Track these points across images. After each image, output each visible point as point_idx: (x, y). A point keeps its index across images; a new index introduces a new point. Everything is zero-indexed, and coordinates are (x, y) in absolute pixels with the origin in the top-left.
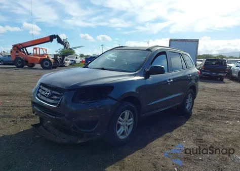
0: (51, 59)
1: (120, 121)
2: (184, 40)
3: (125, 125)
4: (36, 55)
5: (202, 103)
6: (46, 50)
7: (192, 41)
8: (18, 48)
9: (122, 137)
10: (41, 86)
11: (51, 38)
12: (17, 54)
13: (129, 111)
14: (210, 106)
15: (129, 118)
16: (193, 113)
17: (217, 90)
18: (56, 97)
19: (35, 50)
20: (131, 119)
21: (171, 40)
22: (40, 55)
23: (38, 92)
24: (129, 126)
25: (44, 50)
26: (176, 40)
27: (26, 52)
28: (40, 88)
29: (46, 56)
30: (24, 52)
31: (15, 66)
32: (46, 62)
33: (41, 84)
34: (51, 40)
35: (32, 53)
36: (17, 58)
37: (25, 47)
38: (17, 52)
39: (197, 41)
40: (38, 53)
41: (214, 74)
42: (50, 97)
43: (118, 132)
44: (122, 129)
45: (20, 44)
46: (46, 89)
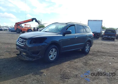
0: (32, 29)
1: (50, 52)
2: (95, 21)
3: (53, 55)
4: (26, 27)
5: (96, 49)
6: (30, 25)
7: (99, 21)
8: (18, 24)
9: (51, 59)
10: (20, 38)
11: (32, 20)
12: (17, 27)
13: (55, 49)
14: (99, 51)
15: (55, 52)
16: (90, 53)
17: (108, 44)
18: (24, 42)
19: (25, 25)
20: (56, 53)
21: (89, 21)
22: (27, 28)
23: (18, 41)
24: (55, 55)
25: (29, 26)
26: (91, 21)
27: (21, 26)
28: (19, 39)
29: (30, 28)
30: (20, 26)
31: (16, 33)
32: (30, 31)
33: (20, 37)
34: (32, 21)
35: (24, 26)
36: (17, 29)
37: (21, 24)
38: (17, 26)
39: (102, 21)
40: (26, 26)
41: (109, 37)
42: (22, 42)
43: (50, 57)
44: (51, 56)
45: (19, 23)
46: (21, 39)
